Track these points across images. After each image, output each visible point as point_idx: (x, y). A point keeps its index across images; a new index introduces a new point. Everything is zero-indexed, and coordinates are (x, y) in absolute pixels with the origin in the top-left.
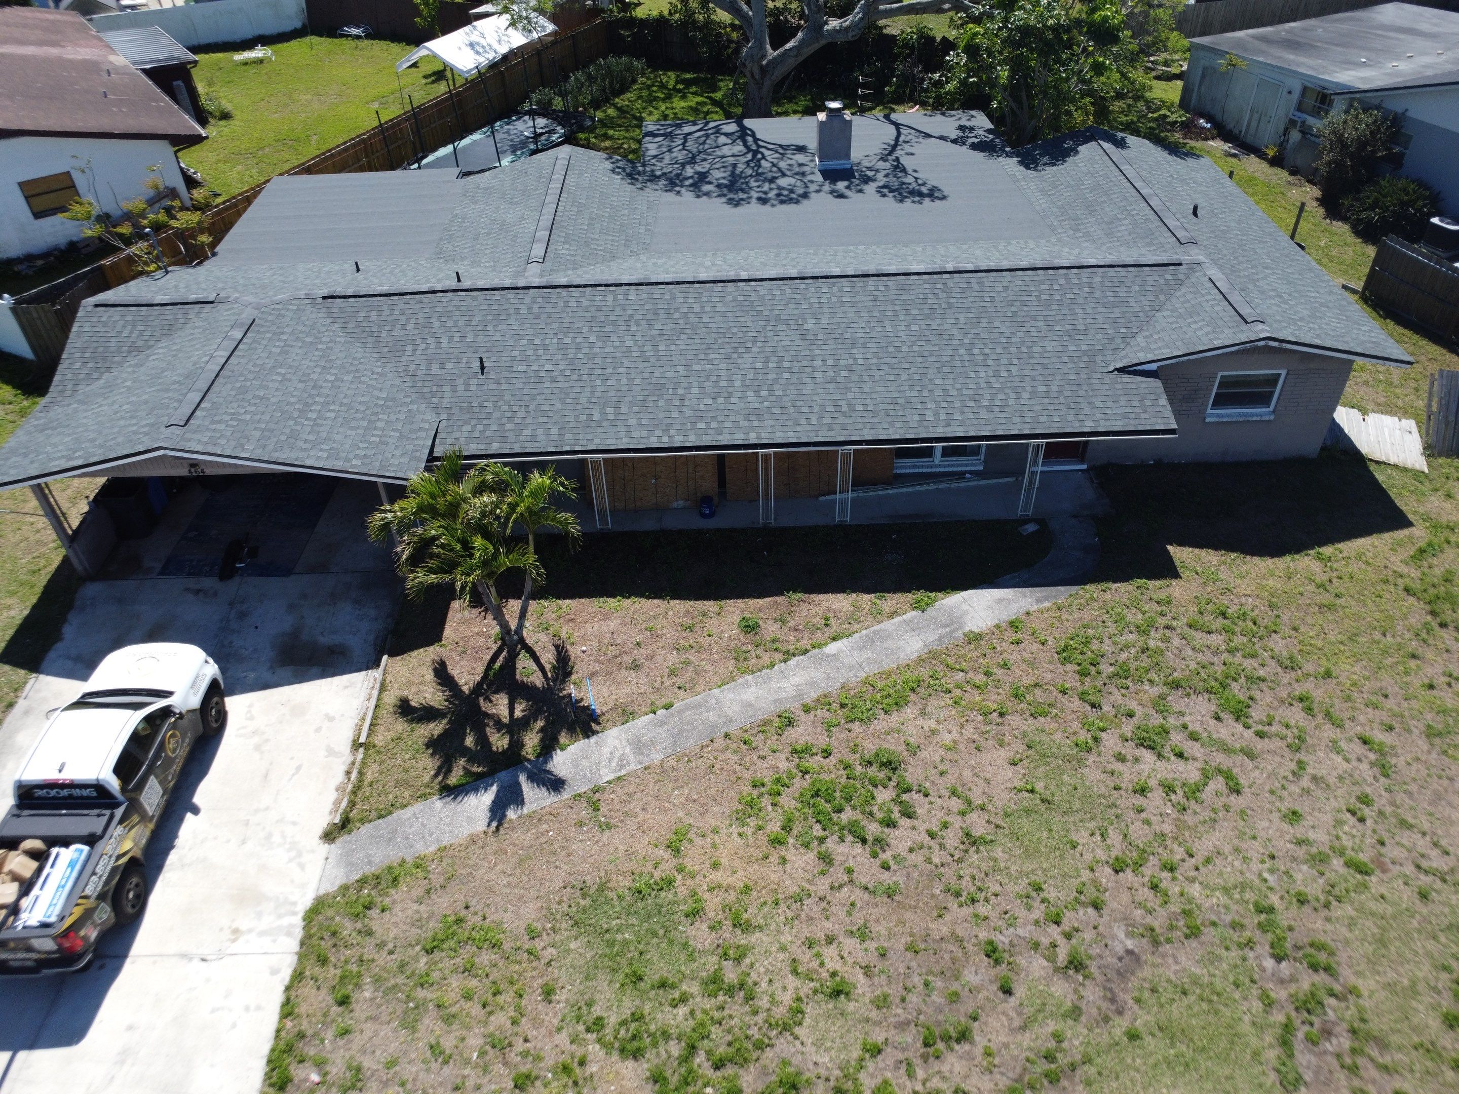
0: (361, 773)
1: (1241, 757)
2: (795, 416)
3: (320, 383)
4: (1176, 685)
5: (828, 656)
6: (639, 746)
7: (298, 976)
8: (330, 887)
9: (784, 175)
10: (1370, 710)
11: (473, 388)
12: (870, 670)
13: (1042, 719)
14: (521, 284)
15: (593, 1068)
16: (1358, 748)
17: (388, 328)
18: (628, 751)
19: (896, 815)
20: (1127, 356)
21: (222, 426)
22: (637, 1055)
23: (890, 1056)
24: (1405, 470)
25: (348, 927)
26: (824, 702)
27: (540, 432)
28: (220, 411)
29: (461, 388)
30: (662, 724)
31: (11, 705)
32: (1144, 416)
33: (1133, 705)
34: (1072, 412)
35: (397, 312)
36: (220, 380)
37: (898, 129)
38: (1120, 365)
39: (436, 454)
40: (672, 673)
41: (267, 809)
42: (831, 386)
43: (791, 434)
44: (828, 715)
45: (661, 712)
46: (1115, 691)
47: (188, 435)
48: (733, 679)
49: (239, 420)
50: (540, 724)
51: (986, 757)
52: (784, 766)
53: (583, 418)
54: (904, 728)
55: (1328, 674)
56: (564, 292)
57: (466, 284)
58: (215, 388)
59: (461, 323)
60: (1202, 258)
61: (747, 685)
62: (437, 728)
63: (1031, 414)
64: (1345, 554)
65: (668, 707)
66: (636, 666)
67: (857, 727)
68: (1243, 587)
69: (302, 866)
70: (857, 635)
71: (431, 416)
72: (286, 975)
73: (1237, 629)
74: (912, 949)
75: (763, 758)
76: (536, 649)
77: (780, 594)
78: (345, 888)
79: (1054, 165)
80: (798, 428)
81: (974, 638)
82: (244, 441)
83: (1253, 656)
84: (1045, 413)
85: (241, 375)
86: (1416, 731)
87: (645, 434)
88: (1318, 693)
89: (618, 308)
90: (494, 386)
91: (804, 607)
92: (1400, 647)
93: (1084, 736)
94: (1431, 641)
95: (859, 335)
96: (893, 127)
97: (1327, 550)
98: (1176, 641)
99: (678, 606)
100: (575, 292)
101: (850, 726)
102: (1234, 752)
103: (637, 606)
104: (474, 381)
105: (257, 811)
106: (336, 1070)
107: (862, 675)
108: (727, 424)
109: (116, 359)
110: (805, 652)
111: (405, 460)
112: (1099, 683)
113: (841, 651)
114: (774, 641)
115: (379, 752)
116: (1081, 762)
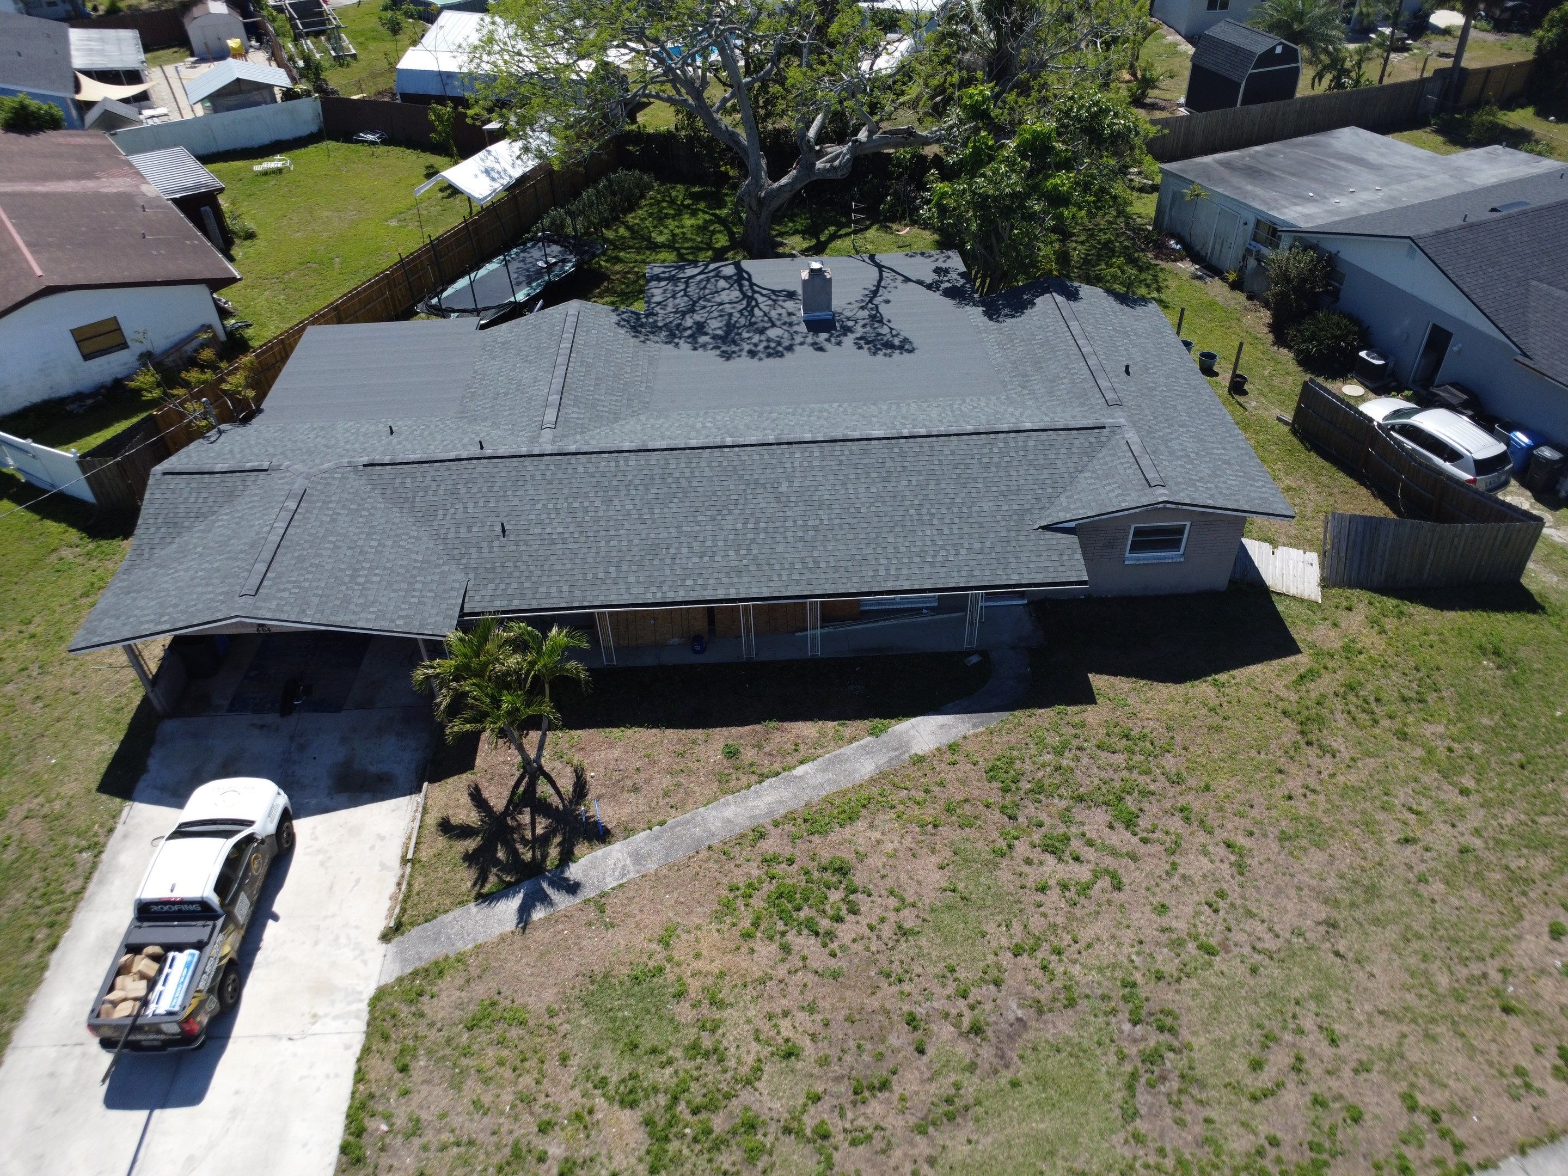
0: (410, 885)
1: (1126, 861)
2: (768, 573)
3: (366, 549)
4: (1080, 799)
5: (796, 777)
6: (637, 857)
7: (366, 1050)
8: (389, 978)
9: (774, 325)
10: (1237, 819)
11: (496, 549)
12: (830, 789)
13: (967, 830)
14: (536, 452)
15: (599, 1116)
16: (1222, 851)
17: (421, 494)
18: (628, 862)
19: (844, 912)
20: (1050, 515)
21: (286, 594)
22: (633, 1105)
23: (827, 1103)
24: (1302, 600)
25: (404, 1011)
26: (790, 817)
27: (554, 589)
28: (284, 580)
29: (485, 550)
30: (657, 839)
31: (111, 830)
32: (1061, 569)
33: (1043, 817)
34: (1001, 567)
35: (428, 479)
36: (281, 550)
37: (881, 272)
38: (1043, 524)
39: (466, 611)
40: (666, 794)
41: (333, 916)
42: (800, 545)
43: (765, 589)
44: (793, 829)
45: (656, 828)
46: (1030, 805)
47: (259, 604)
48: (716, 799)
49: (300, 588)
50: (558, 839)
51: (920, 862)
52: (755, 872)
53: (590, 576)
54: (855, 839)
55: (1207, 788)
56: (573, 459)
57: (488, 452)
58: (277, 558)
59: (485, 489)
60: (1122, 421)
61: (727, 804)
62: (471, 844)
63: (967, 568)
64: (1238, 680)
65: (662, 824)
66: (635, 789)
67: (816, 839)
68: (1147, 711)
69: (365, 962)
70: (820, 759)
71: (461, 576)
72: (357, 1050)
73: (1137, 749)
74: (850, 1020)
75: (738, 866)
76: (553, 775)
77: (759, 723)
78: (400, 980)
79: (1013, 316)
80: (771, 584)
81: (919, 760)
82: (305, 607)
83: (1148, 772)
84: (979, 567)
85: (299, 544)
86: (1271, 836)
87: (642, 590)
88: (1196, 804)
89: (619, 474)
90: (514, 548)
91: (778, 734)
92: (1270, 763)
93: (1003, 844)
94: (1297, 758)
95: (826, 497)
96: (876, 269)
97: (1222, 677)
98: (1085, 761)
99: (672, 734)
100: (583, 459)
101: (811, 838)
102: (1121, 855)
103: (637, 735)
104: (496, 544)
105: (325, 918)
106: (400, 1121)
107: (824, 793)
108: (712, 581)
109: (186, 524)
110: (777, 774)
111: (440, 619)
112: (1017, 799)
113: (807, 773)
114: (752, 765)
115: (423, 866)
116: (996, 865)
